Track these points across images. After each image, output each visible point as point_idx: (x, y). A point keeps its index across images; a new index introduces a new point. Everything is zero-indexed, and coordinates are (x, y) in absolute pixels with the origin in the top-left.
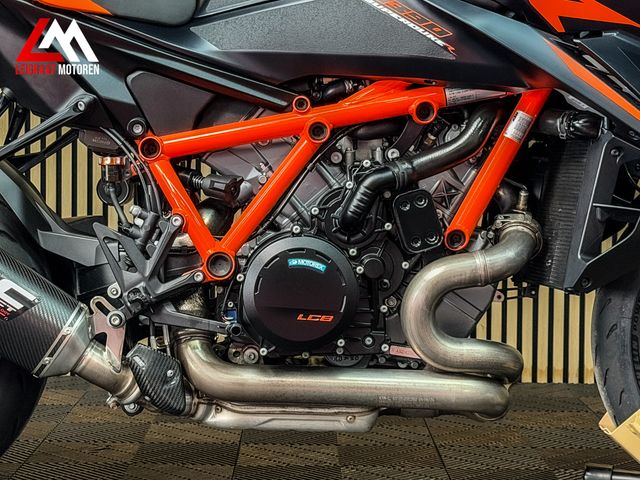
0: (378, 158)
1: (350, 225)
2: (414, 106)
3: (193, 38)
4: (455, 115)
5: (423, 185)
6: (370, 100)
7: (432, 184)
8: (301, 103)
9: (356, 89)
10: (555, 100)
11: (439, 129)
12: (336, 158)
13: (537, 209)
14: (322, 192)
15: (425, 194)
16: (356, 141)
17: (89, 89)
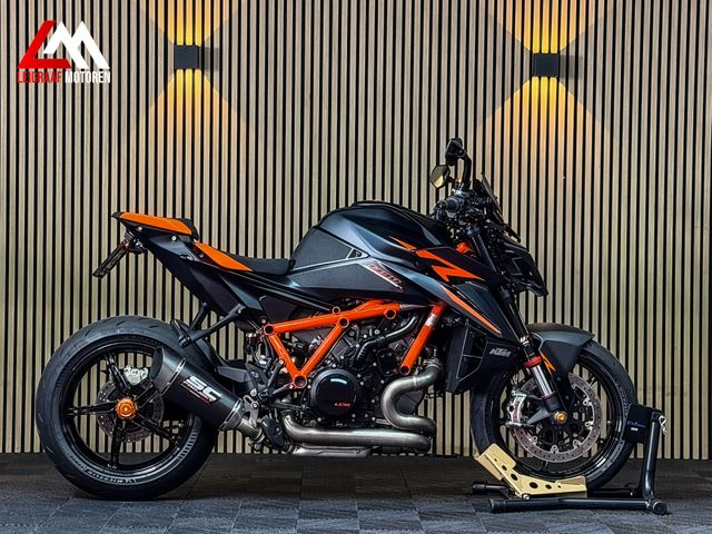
0: (371, 334)
1: (358, 364)
2: (385, 313)
3: (288, 281)
4: (405, 315)
5: (391, 346)
6: (367, 309)
7: (395, 345)
8: (336, 310)
9: (361, 304)
10: (448, 310)
11: (398, 320)
12: (352, 334)
13: (442, 357)
14: (346, 348)
15: (391, 350)
16: (360, 326)
17: (243, 304)
